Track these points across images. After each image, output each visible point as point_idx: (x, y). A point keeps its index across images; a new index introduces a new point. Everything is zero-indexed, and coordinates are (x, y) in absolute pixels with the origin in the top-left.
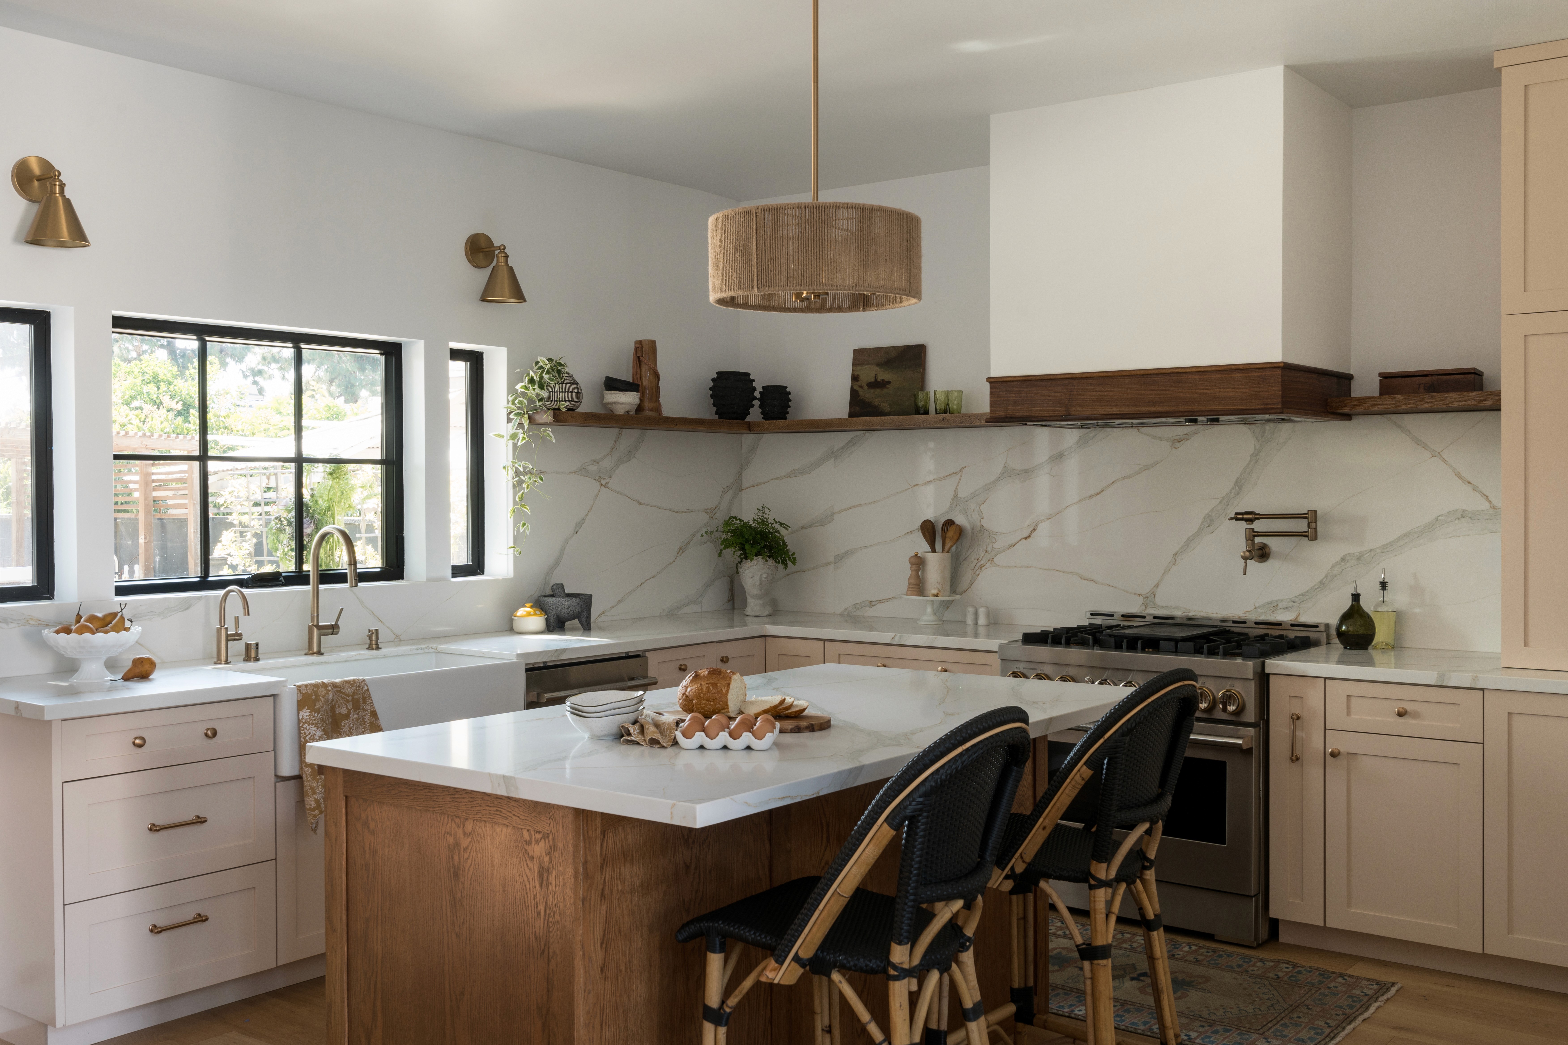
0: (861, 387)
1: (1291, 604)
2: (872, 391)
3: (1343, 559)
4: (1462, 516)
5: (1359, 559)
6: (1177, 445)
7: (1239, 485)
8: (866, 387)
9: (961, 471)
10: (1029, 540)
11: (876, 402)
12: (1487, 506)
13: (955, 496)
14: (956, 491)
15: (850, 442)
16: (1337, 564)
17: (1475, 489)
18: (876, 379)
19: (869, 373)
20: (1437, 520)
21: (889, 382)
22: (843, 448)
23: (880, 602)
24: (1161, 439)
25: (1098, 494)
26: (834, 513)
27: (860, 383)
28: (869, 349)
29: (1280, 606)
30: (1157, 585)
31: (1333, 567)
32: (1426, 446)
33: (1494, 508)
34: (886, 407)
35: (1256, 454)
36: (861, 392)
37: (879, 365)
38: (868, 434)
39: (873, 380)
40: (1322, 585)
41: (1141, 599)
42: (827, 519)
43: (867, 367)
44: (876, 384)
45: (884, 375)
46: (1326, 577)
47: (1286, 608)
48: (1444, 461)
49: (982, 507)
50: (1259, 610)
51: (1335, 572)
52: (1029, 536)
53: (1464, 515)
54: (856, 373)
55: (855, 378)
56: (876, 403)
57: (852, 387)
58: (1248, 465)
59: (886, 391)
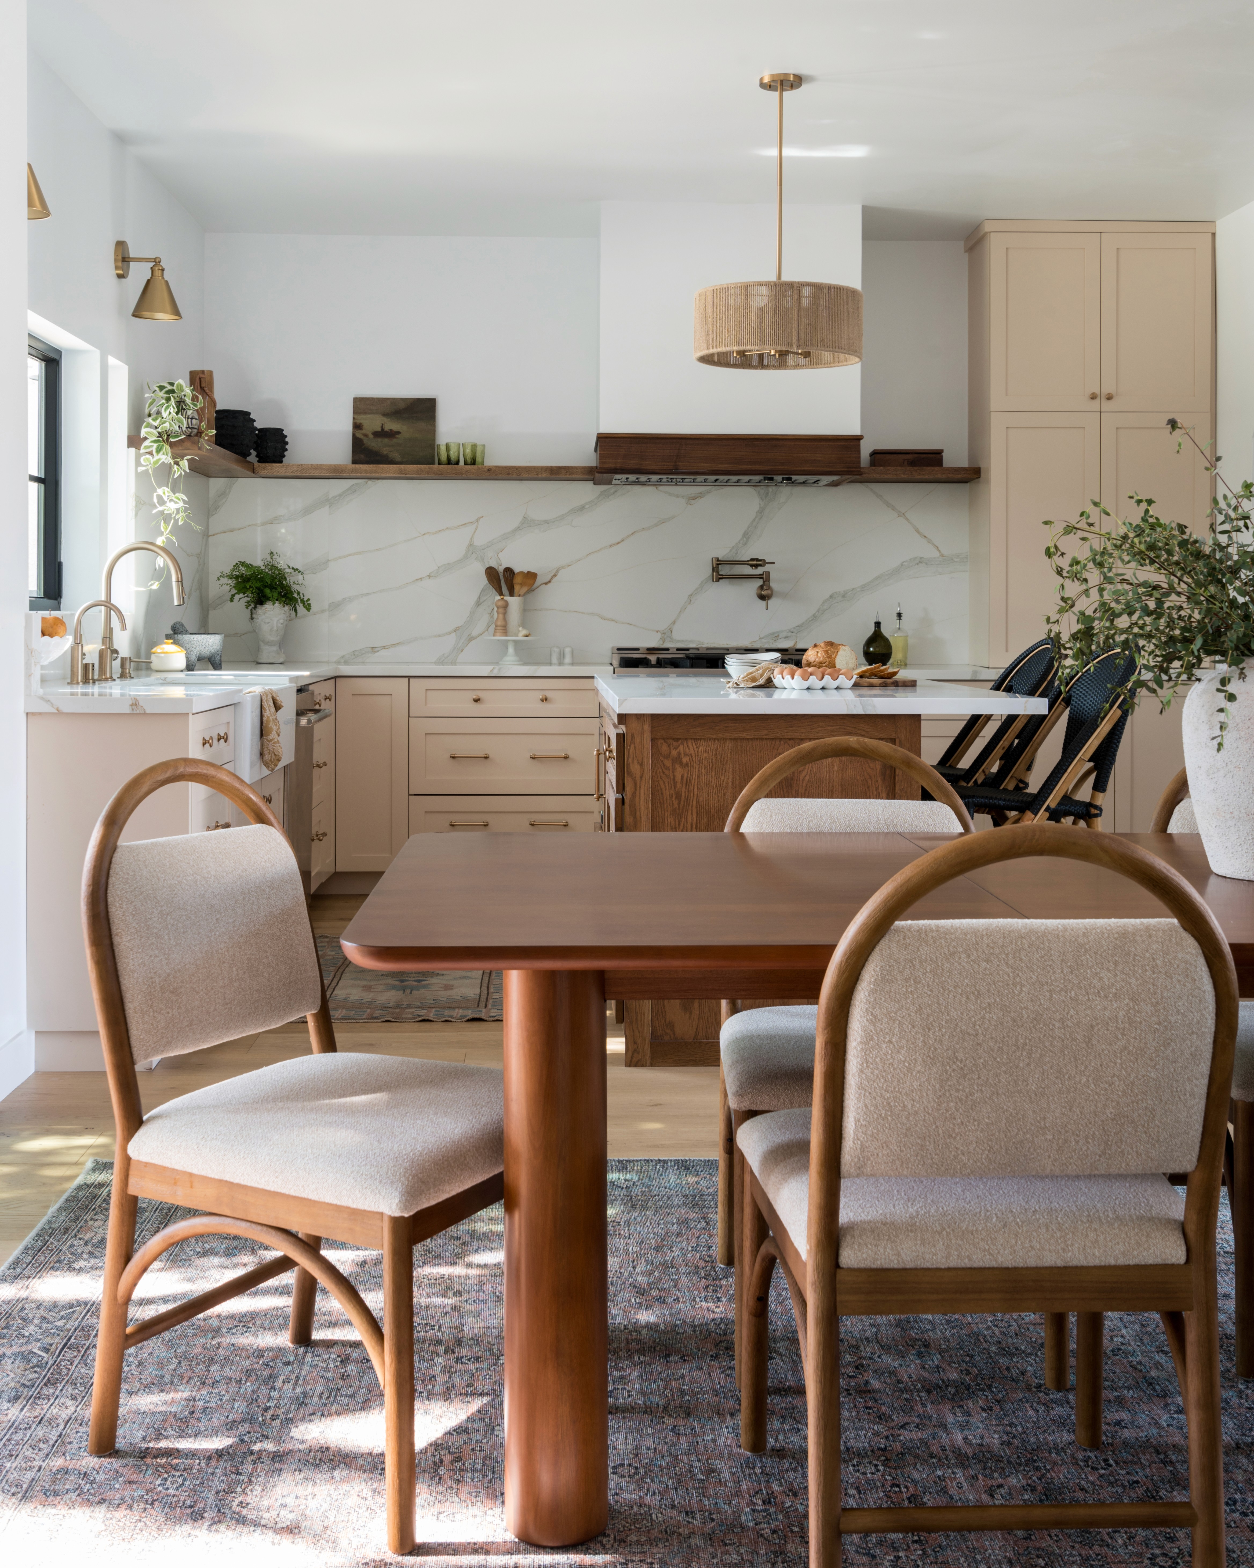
0: (366, 435)
1: (790, 634)
2: (379, 440)
3: (831, 597)
4: (920, 562)
5: (843, 596)
6: (692, 502)
7: (747, 536)
8: (371, 436)
9: (477, 520)
10: (549, 585)
11: (385, 451)
12: (937, 554)
13: (471, 545)
14: (472, 539)
15: (348, 489)
16: (826, 600)
17: (930, 541)
18: (382, 429)
19: (374, 423)
20: (902, 565)
21: (399, 433)
22: (340, 495)
23: (384, 648)
24: (677, 496)
25: (618, 543)
26: (328, 561)
27: (363, 431)
28: (373, 399)
29: (781, 636)
30: (674, 622)
31: (823, 603)
32: (894, 509)
33: (942, 555)
34: (396, 456)
35: (761, 512)
36: (365, 440)
37: (385, 415)
38: (370, 482)
39: (379, 429)
40: (814, 618)
41: (659, 635)
42: (322, 565)
43: (371, 416)
44: (382, 434)
45: (391, 425)
46: (818, 611)
47: (786, 637)
48: (907, 519)
49: (500, 555)
50: (764, 640)
51: (825, 607)
52: (550, 582)
53: (921, 561)
54: (358, 422)
55: (357, 426)
56: (385, 453)
57: (354, 435)
58: (754, 520)
59: (395, 441)
